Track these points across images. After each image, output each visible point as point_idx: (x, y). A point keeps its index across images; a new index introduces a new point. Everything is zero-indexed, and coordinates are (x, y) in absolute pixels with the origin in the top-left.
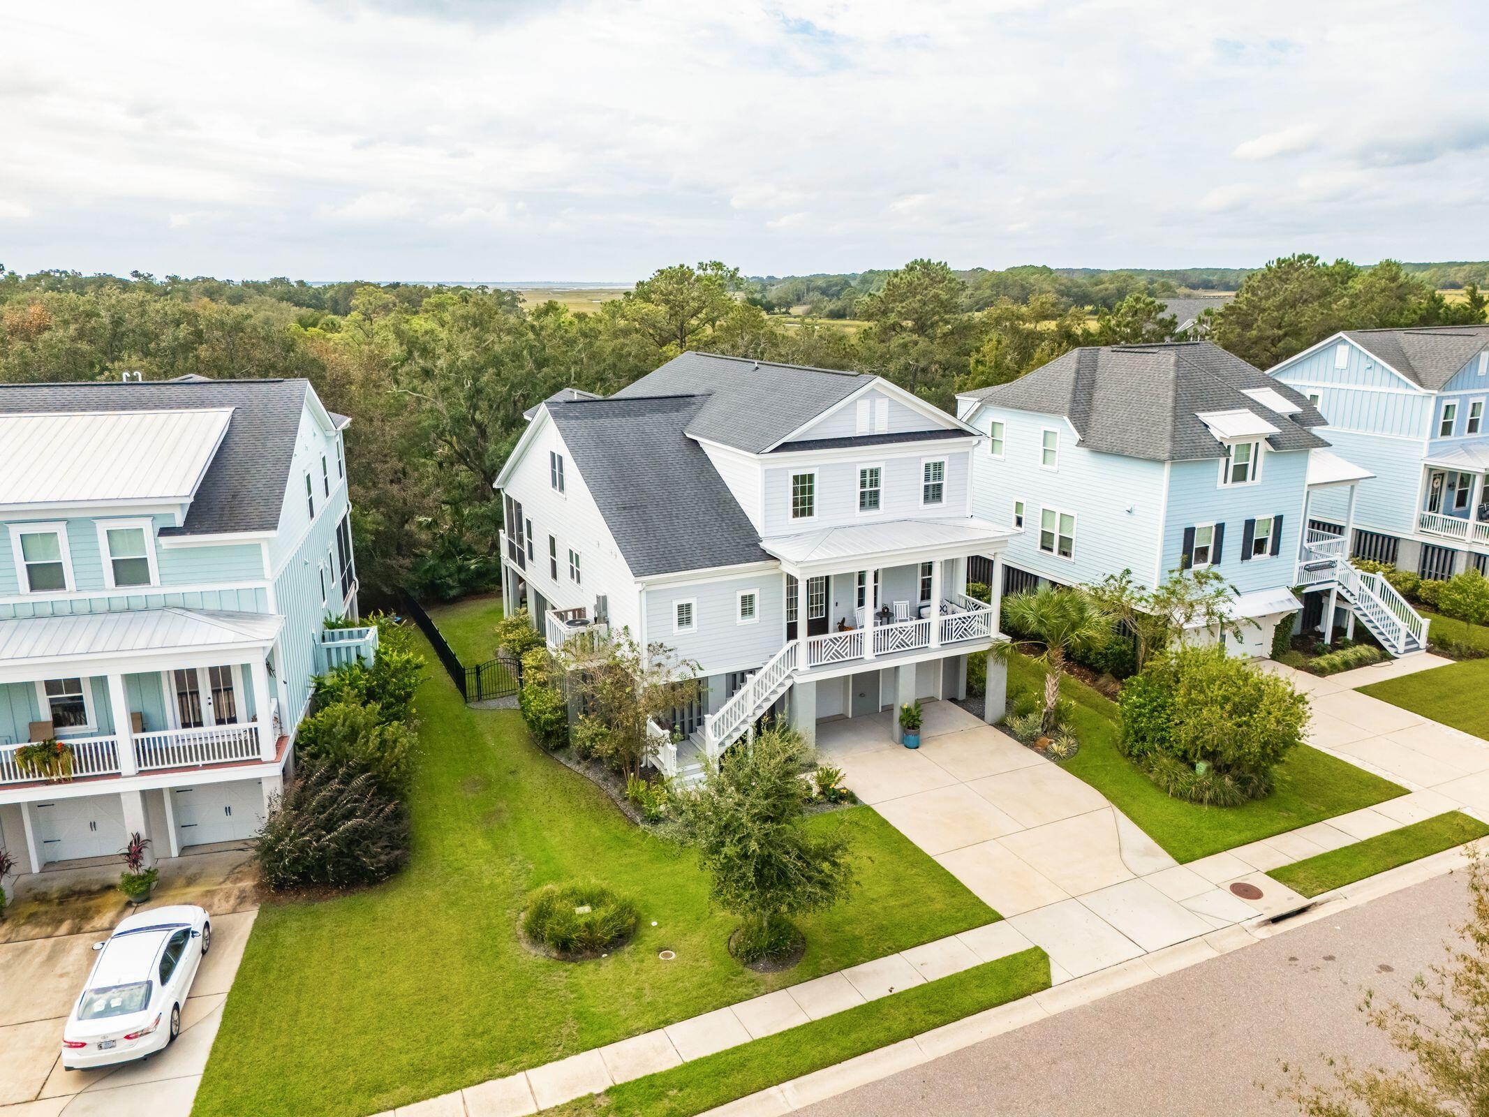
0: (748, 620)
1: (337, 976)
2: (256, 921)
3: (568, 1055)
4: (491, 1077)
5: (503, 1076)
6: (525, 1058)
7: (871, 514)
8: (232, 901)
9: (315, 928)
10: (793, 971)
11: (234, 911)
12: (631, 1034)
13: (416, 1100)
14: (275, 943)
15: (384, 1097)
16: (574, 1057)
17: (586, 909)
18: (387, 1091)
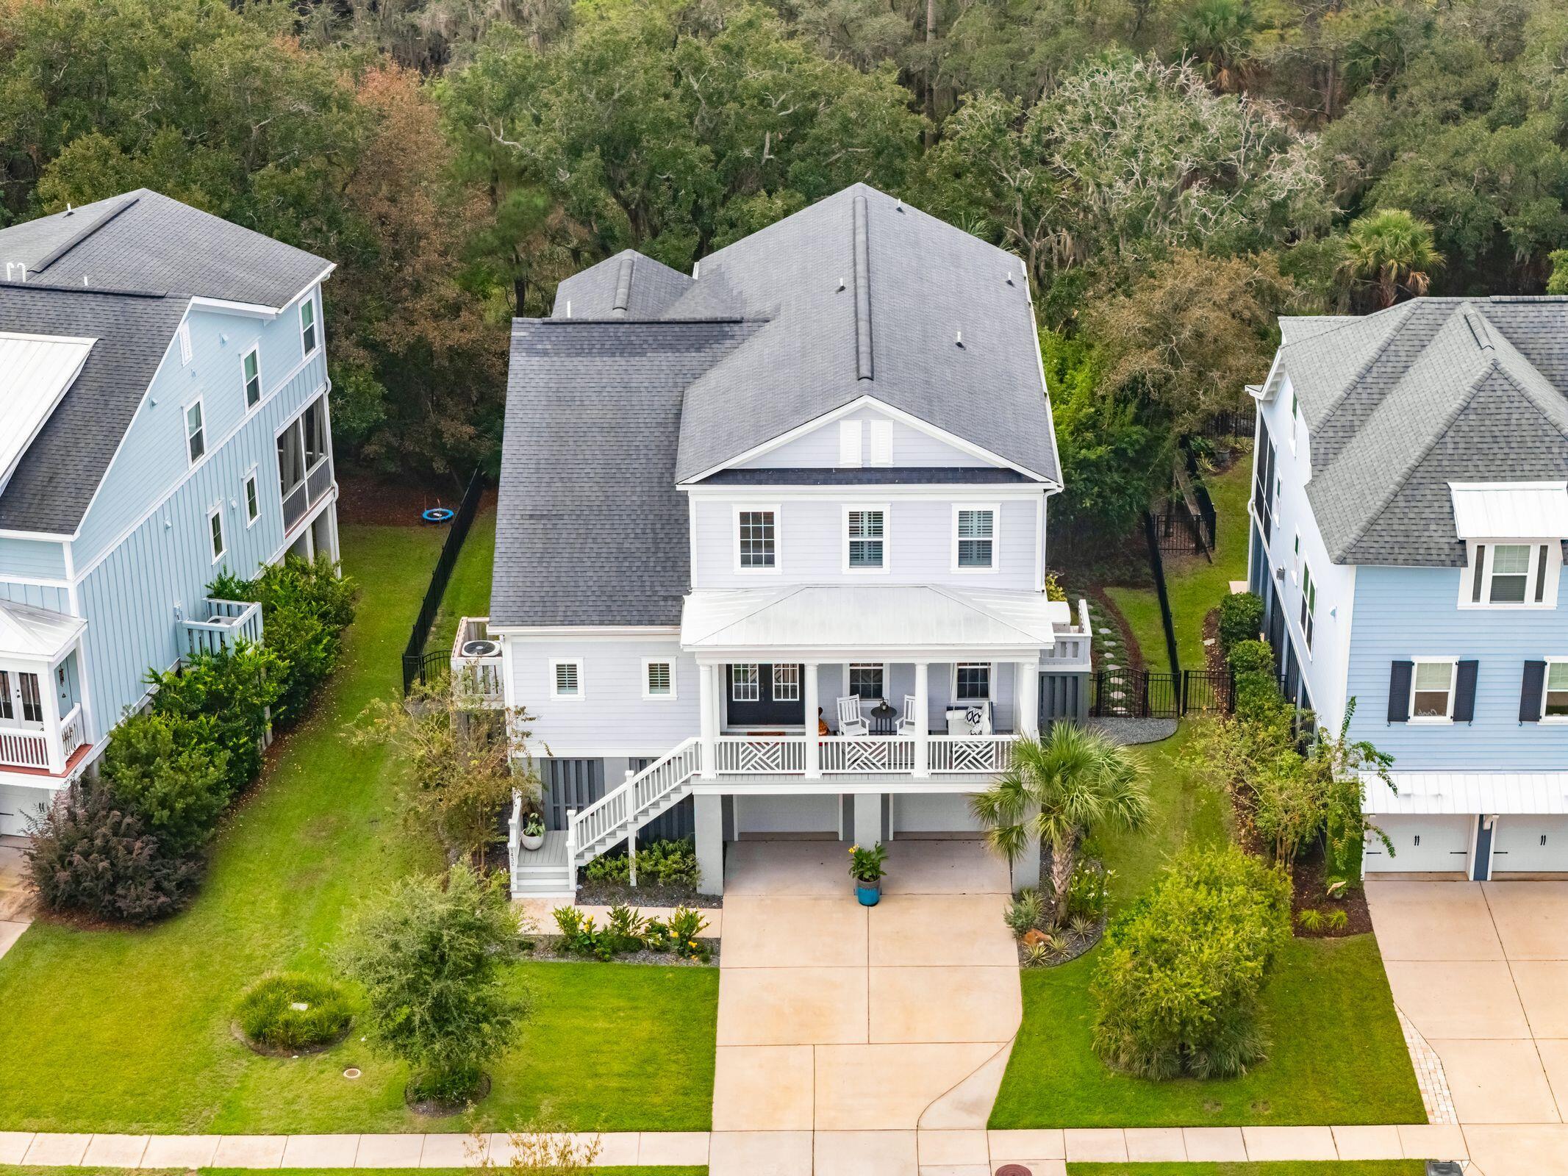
0: (659, 696)
1: (57, 1009)
2: (23, 935)
3: (193, 1133)
4: (123, 1132)
5: (132, 1134)
6: (158, 1125)
7: (866, 573)
8: (14, 908)
9: (66, 957)
10: (447, 1120)
11: (10, 920)
12: (257, 1132)
13: (55, 1131)
14: (26, 963)
15: (33, 1120)
16: (198, 1137)
17: (303, 1007)
18: (38, 1117)
